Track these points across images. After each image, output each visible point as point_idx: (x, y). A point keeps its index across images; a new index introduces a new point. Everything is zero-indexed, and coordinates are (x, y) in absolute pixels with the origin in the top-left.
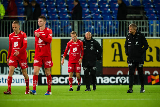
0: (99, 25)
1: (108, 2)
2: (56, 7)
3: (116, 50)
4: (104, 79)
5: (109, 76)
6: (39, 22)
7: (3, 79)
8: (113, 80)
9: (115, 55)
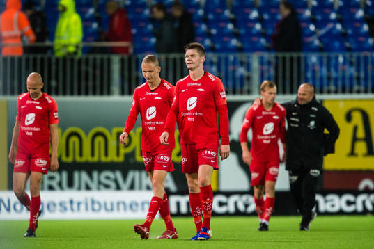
0: (314, 65)
1: (336, 7)
2: (204, 20)
3: (355, 129)
4: (326, 202)
5: (340, 193)
6: (186, 59)
7: (71, 202)
8: (349, 203)
9: (355, 139)
